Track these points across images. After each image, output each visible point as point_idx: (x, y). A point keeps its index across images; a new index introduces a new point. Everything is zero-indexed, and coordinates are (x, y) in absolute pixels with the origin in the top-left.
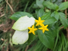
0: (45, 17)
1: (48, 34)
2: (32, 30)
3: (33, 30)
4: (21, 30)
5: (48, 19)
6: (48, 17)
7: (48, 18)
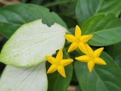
0: (98, 21)
1: (113, 76)
2: (58, 64)
3: (60, 65)
4: (24, 64)
5: (111, 27)
6: (108, 21)
7: (109, 24)
